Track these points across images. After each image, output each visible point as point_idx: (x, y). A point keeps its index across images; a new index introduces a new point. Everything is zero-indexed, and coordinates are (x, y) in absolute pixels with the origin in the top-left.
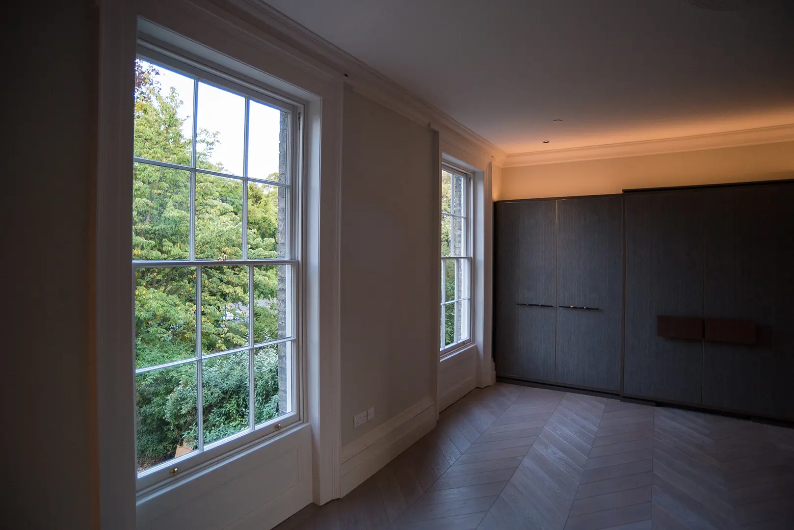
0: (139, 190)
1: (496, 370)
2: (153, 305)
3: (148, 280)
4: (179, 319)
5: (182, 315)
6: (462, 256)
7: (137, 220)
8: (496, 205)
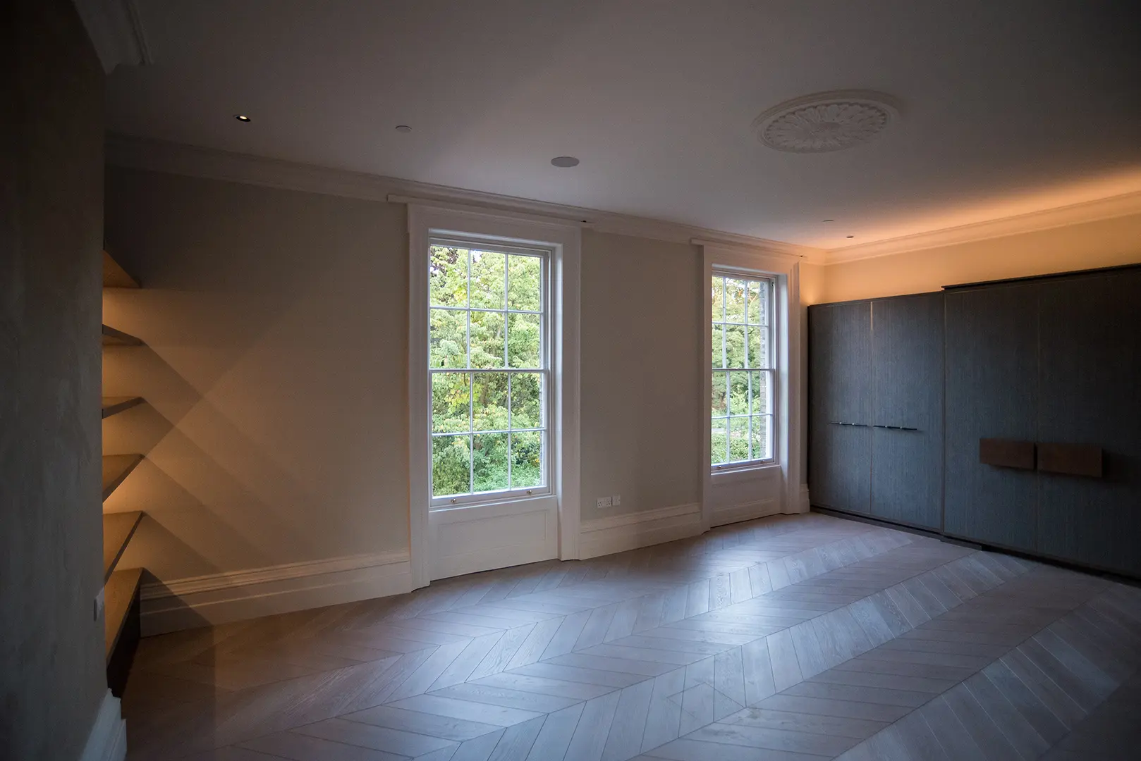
0: (489, 302)
1: (810, 497)
2: (501, 424)
3: (499, 398)
4: (525, 439)
5: (529, 435)
6: (766, 368)
7: (488, 335)
8: (810, 309)
